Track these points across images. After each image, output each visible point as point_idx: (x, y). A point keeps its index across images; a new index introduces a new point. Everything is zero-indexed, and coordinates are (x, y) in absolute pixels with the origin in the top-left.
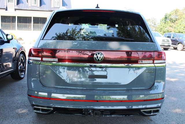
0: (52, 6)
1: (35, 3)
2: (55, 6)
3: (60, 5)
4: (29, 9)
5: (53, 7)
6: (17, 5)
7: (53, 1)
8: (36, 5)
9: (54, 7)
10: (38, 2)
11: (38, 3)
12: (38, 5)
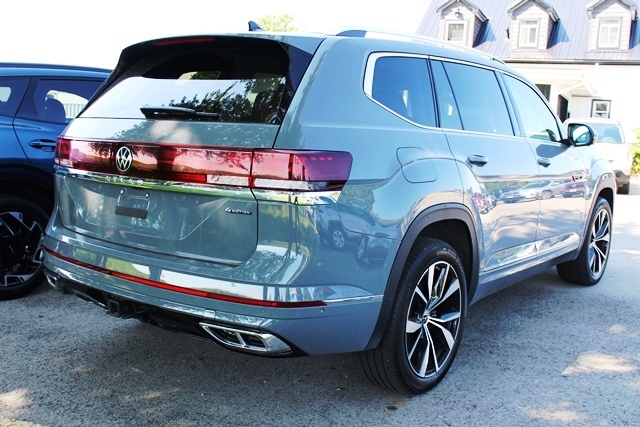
0: (592, 46)
1: (532, 39)
2: (600, 46)
3: (623, 38)
4: (511, 59)
5: (594, 48)
6: (474, 46)
7: (596, 29)
8: (534, 45)
9: (598, 48)
10: (541, 34)
11: (541, 38)
12: (540, 43)
